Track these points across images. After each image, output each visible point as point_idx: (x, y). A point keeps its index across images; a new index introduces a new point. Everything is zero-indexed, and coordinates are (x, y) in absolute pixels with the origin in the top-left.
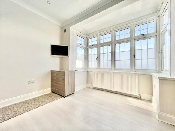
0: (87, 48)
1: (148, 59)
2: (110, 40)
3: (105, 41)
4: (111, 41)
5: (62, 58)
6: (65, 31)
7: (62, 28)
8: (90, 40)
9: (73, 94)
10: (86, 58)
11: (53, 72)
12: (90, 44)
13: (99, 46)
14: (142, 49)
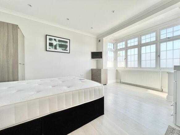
0: (116, 51)
1: (173, 59)
2: (136, 43)
3: (133, 44)
4: (138, 45)
5: (97, 60)
6: (100, 41)
7: (97, 39)
8: (118, 45)
9: (106, 84)
10: (116, 59)
11: (92, 70)
12: (119, 48)
13: (127, 49)
14: (167, 50)
